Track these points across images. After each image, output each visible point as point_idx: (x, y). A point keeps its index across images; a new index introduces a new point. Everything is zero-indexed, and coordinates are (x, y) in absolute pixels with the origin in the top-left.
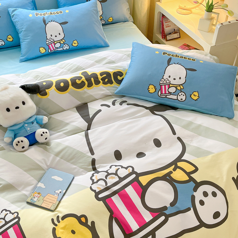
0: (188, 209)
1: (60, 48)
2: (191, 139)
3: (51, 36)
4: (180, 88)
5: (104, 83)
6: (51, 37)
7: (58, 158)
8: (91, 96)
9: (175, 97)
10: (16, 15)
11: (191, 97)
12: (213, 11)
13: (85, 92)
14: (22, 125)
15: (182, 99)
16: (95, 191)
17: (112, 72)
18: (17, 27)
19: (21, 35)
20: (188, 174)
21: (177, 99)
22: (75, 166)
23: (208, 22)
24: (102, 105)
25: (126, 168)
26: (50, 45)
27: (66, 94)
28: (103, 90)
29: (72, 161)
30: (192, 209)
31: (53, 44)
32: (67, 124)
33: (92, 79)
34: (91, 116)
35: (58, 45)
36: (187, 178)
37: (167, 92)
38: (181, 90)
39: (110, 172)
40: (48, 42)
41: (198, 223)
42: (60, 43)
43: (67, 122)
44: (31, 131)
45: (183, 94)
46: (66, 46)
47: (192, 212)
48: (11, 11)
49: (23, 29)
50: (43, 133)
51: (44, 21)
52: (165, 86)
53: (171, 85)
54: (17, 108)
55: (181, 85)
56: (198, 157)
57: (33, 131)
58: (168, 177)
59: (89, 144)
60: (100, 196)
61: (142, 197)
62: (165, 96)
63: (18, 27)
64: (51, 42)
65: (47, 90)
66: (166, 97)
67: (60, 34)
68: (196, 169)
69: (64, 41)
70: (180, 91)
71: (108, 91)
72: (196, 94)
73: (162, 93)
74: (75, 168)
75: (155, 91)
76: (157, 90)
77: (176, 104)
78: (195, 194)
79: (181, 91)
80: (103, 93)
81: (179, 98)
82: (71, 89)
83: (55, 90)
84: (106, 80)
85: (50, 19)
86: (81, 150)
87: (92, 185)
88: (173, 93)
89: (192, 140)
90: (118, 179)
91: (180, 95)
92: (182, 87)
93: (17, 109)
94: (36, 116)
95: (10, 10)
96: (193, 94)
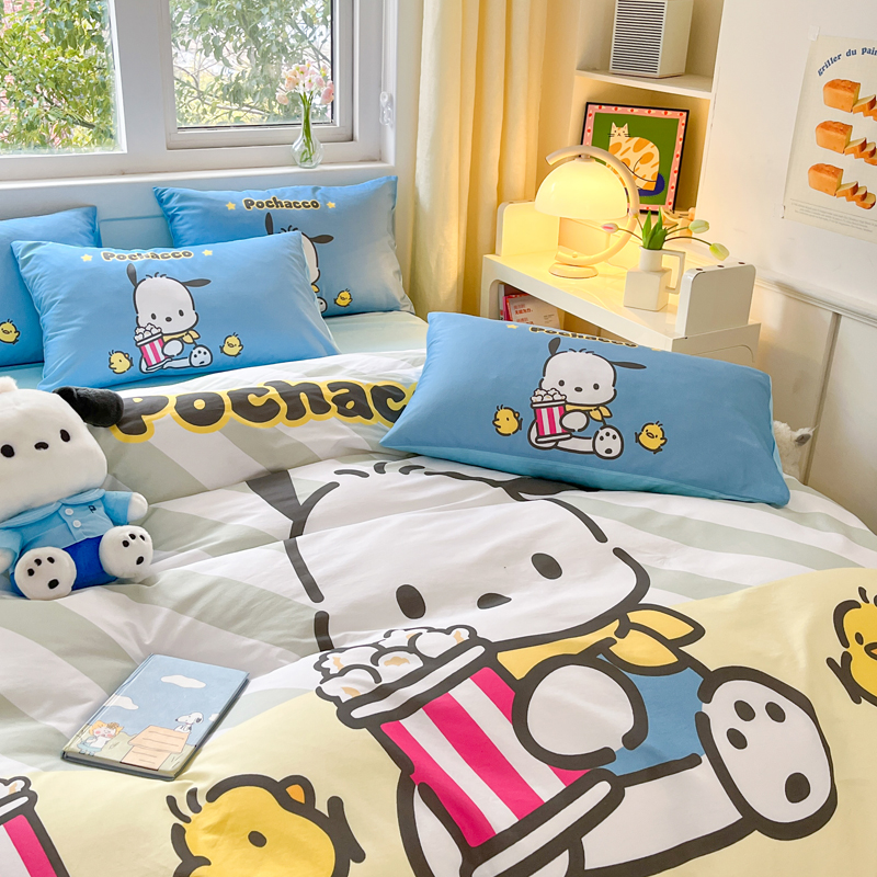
0: (693, 761)
1: (179, 357)
2: (661, 555)
3: (154, 317)
4: (600, 418)
5: (343, 412)
6: (153, 322)
7: (186, 620)
8: (301, 445)
9: (586, 445)
10: (39, 257)
11: (638, 440)
12: (664, 247)
13: (280, 435)
14: (56, 509)
15: (609, 451)
16: (336, 700)
17: (367, 385)
18: (34, 295)
19: (48, 319)
20: (673, 645)
21: (595, 452)
22: (251, 642)
23: (656, 278)
24: (338, 473)
25: (448, 631)
26: (148, 346)
27: (211, 435)
28: (341, 431)
29: (239, 626)
30: (704, 758)
31: (156, 343)
32: (217, 525)
33: (303, 397)
34: (301, 501)
35: (174, 348)
36: (671, 658)
37: (559, 430)
38: (603, 421)
39: (387, 644)
40: (140, 337)
41: (735, 816)
42: (183, 342)
43: (216, 518)
44: (86, 534)
45: (613, 432)
46: (200, 352)
47: (705, 770)
48: (21, 248)
49: (60, 297)
50: (133, 537)
51: (132, 275)
52: (550, 409)
53: (568, 408)
54: (42, 446)
55: (603, 405)
56: (697, 599)
57: (93, 534)
58: (601, 657)
59: (301, 569)
60: (357, 713)
61: (518, 717)
62: (553, 444)
63: (40, 292)
64: (153, 335)
65: (145, 418)
66: (556, 447)
67: (181, 313)
68: (698, 632)
69: (195, 336)
70: (602, 424)
71: (357, 436)
72: (654, 429)
73: (540, 434)
74: (252, 648)
75: (520, 427)
76: (525, 426)
77: (590, 469)
78: (706, 708)
79: (604, 423)
80: (339, 441)
81: (601, 448)
82: (232, 420)
83: (174, 418)
84: (350, 405)
85: (151, 269)
86: (273, 589)
87: (321, 683)
88: (579, 430)
89: (664, 558)
90: (420, 664)
91: (602, 438)
92: (606, 413)
93: (42, 450)
94: (103, 491)
95: (19, 245)
96: (644, 433)
